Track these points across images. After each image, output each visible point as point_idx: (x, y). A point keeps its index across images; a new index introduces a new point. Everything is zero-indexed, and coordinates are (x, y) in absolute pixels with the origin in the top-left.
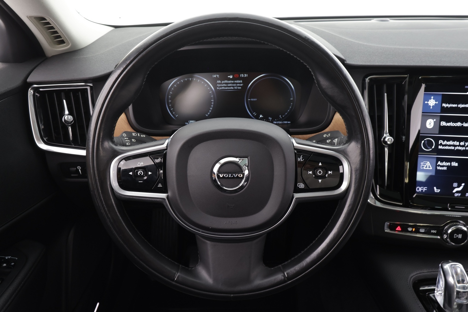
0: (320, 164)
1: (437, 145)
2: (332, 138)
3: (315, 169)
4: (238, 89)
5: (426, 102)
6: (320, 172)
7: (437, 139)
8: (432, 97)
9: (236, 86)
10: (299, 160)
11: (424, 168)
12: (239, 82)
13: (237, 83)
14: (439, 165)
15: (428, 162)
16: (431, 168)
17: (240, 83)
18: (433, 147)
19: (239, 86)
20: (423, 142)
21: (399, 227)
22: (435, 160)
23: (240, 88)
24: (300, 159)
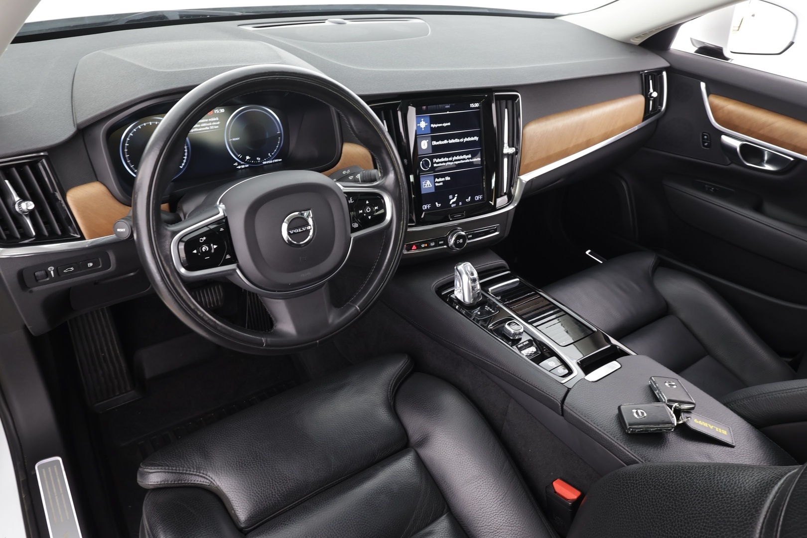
0: (367, 202)
1: (433, 163)
2: (354, 174)
3: (365, 206)
4: (214, 129)
5: (418, 125)
6: (368, 209)
7: (431, 158)
8: (422, 119)
9: (212, 125)
10: (349, 202)
11: (426, 187)
12: (215, 119)
13: (212, 122)
14: (437, 182)
15: (428, 181)
16: (431, 186)
17: (216, 121)
18: (430, 166)
19: (216, 125)
20: (421, 162)
21: (414, 246)
22: (433, 178)
23: (217, 127)
24: (351, 201)
